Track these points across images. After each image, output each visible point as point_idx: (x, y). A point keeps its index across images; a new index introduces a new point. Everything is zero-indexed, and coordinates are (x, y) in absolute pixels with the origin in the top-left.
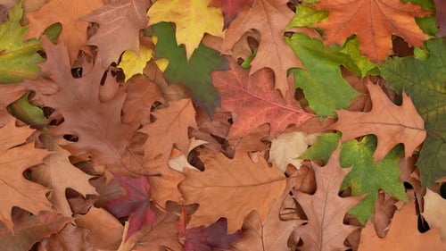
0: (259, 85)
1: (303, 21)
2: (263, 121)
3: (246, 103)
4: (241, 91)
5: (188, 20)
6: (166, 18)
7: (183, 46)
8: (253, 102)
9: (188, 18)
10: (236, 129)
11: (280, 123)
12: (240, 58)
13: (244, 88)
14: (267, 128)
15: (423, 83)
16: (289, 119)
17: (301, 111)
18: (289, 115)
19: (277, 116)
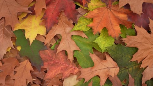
0: (58, 57)
1: (78, 28)
2: (59, 72)
3: (53, 64)
4: (50, 59)
5: (31, 29)
6: (21, 28)
7: (28, 39)
8: (55, 64)
9: (31, 28)
10: (48, 75)
11: (67, 73)
12: (51, 44)
13: (52, 58)
14: (61, 75)
15: (126, 56)
16: (70, 71)
17: (76, 68)
18: (71, 70)
19: (66, 70)
